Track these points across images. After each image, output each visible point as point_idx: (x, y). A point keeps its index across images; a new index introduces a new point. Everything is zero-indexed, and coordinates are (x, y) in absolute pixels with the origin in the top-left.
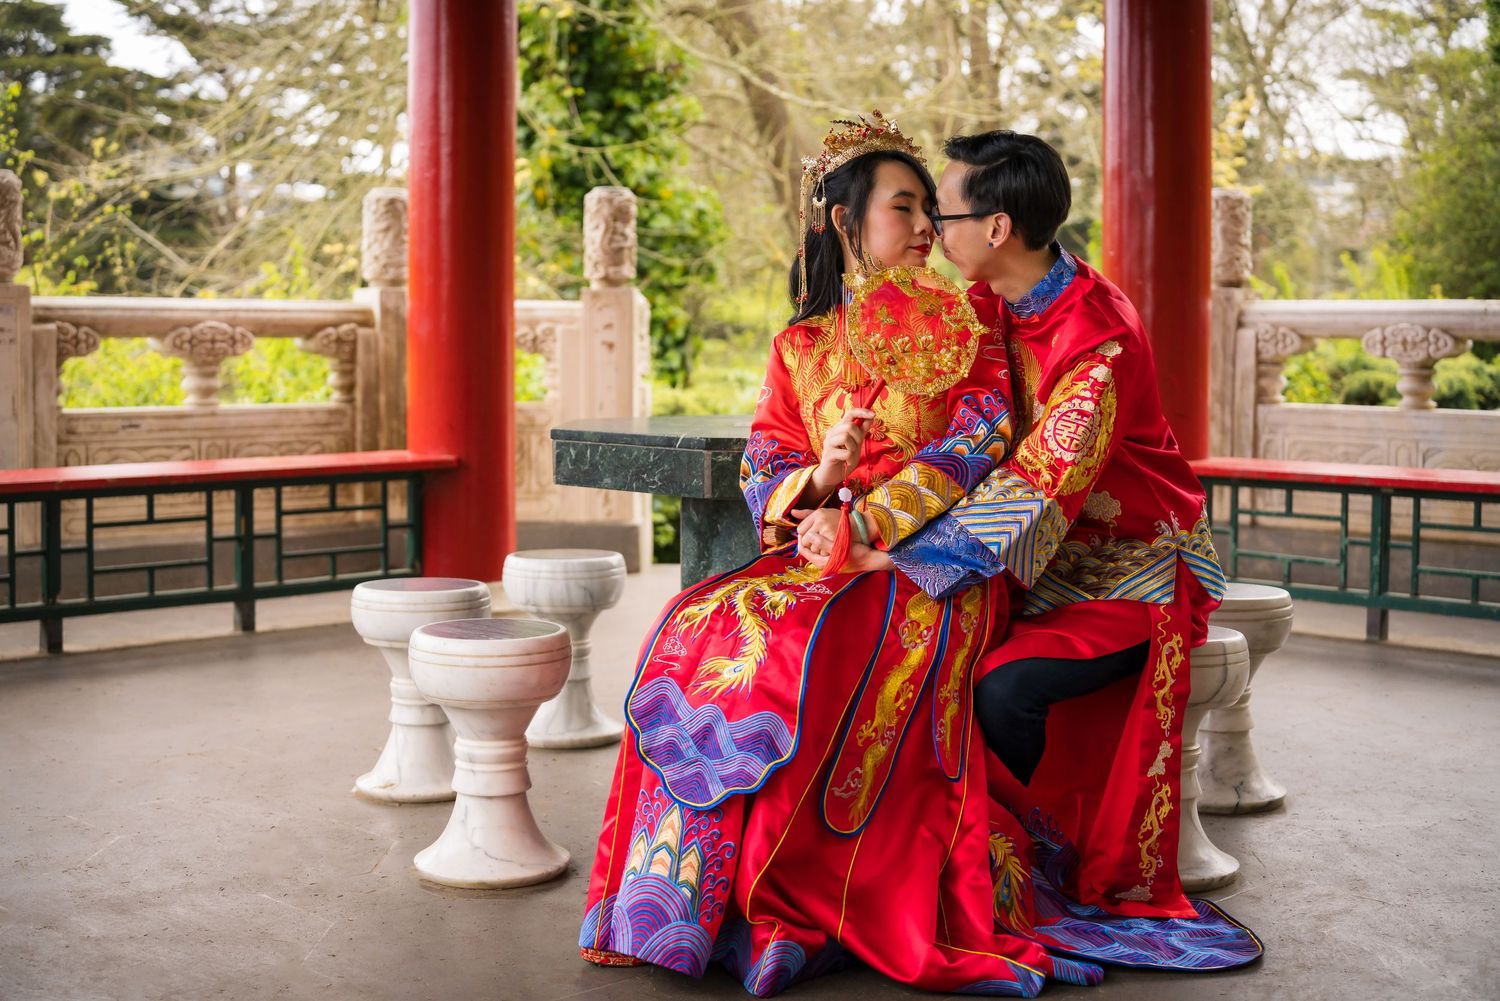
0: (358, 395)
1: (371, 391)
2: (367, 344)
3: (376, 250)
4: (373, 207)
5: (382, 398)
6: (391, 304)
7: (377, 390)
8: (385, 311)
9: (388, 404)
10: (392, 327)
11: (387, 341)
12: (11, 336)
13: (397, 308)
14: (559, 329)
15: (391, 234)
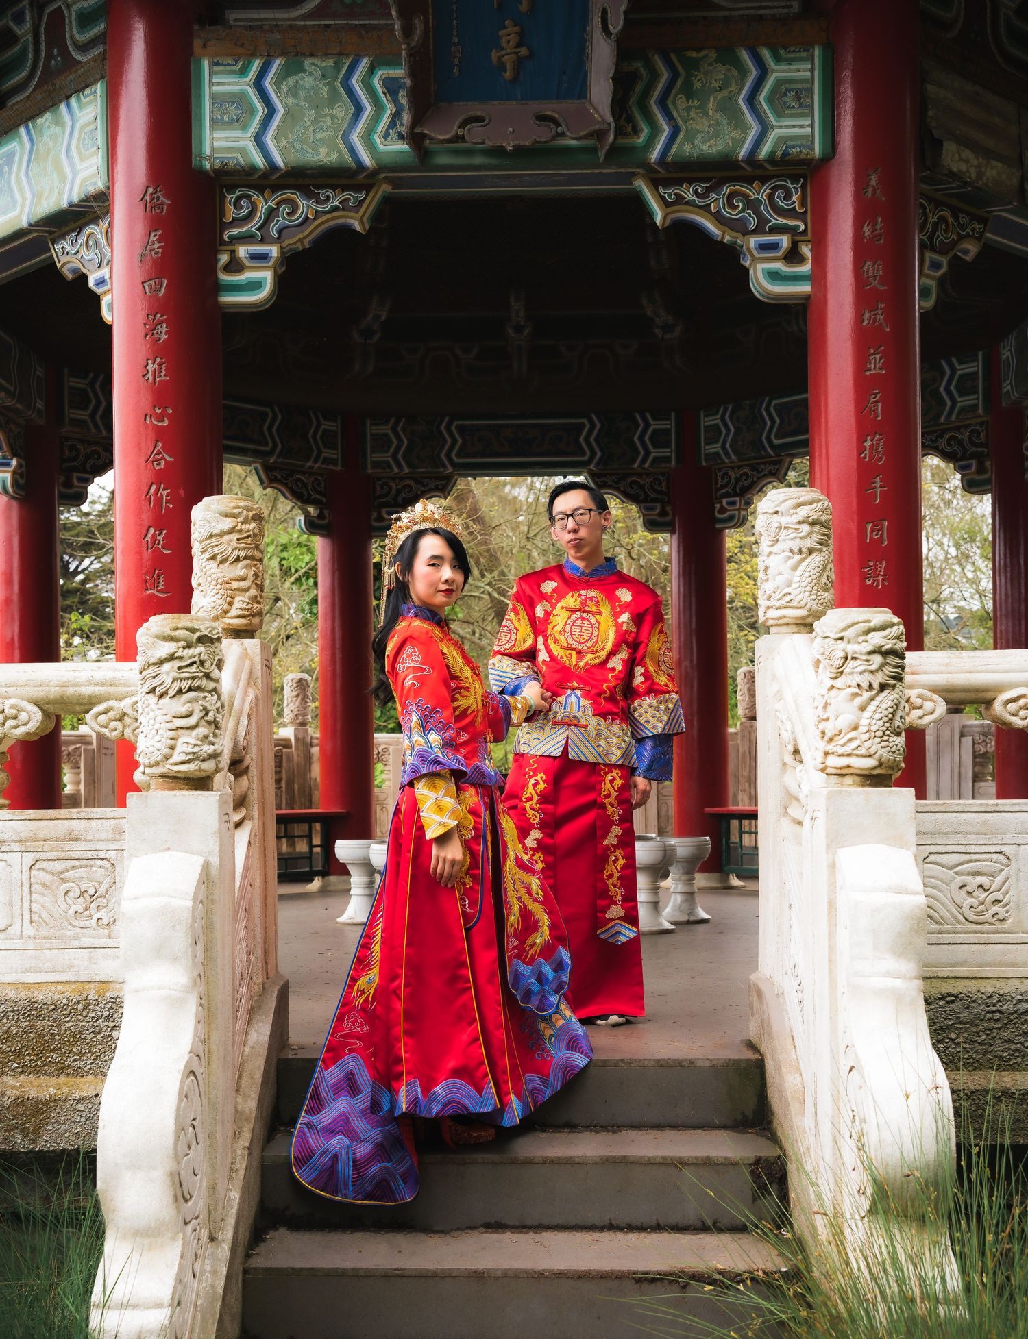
0: (283, 785)
1: (290, 783)
2: (288, 757)
3: (292, 706)
4: (290, 684)
5: (296, 786)
6: (300, 736)
7: (293, 783)
8: (297, 739)
9: (299, 789)
10: (301, 748)
11: (298, 756)
12: (111, 752)
13: (304, 738)
14: (391, 748)
15: (300, 698)
